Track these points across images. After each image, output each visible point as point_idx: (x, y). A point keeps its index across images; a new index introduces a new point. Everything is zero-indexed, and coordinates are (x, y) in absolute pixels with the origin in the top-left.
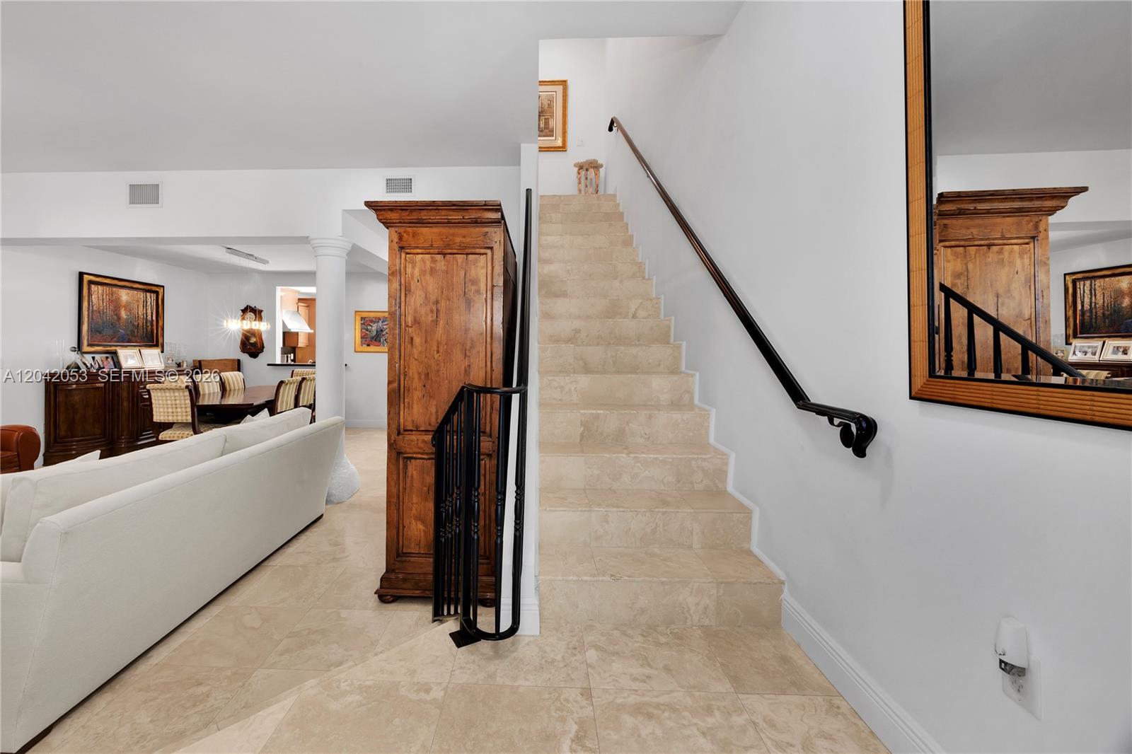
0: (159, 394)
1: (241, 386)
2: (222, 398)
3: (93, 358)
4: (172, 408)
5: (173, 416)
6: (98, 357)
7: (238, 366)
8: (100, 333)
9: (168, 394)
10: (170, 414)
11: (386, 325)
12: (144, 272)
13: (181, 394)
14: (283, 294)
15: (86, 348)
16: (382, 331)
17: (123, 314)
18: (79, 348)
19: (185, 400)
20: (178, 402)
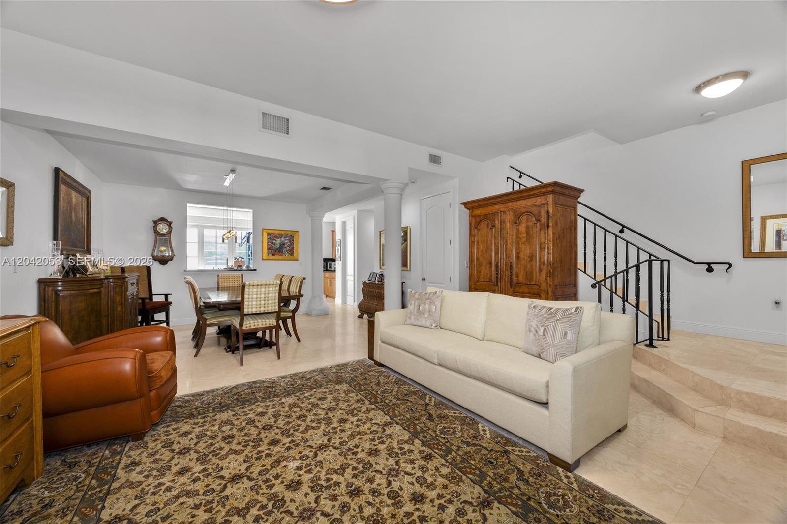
4: (265, 301)
5: (257, 308)
7: (148, 273)
8: (64, 235)
10: (263, 305)
11: (287, 240)
13: (274, 288)
16: (284, 244)
17: (74, 217)
19: (275, 293)
20: (270, 295)
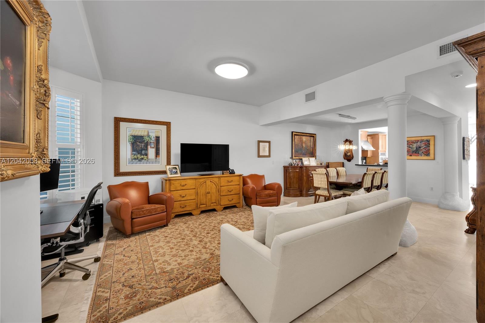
0: (316, 176)
1: (345, 174)
2: (337, 179)
3: (296, 161)
4: (320, 182)
6: (297, 160)
7: (343, 165)
8: (298, 152)
9: (319, 176)
10: (320, 184)
11: (423, 144)
12: (309, 130)
13: (323, 176)
14: (361, 133)
15: (294, 158)
16: (420, 147)
17: (304, 146)
18: (292, 158)
19: (325, 179)
20: (322, 179)
